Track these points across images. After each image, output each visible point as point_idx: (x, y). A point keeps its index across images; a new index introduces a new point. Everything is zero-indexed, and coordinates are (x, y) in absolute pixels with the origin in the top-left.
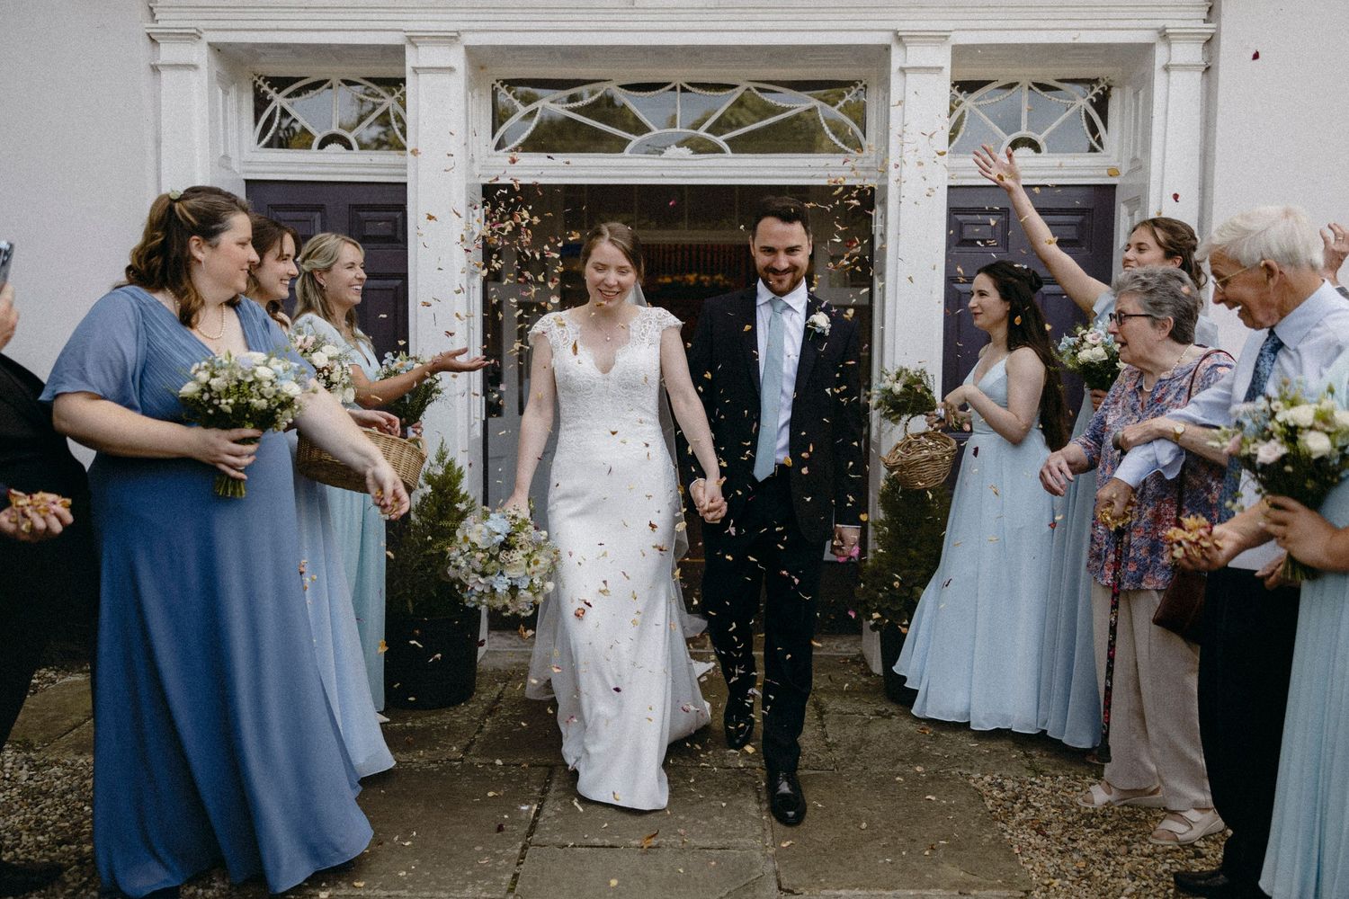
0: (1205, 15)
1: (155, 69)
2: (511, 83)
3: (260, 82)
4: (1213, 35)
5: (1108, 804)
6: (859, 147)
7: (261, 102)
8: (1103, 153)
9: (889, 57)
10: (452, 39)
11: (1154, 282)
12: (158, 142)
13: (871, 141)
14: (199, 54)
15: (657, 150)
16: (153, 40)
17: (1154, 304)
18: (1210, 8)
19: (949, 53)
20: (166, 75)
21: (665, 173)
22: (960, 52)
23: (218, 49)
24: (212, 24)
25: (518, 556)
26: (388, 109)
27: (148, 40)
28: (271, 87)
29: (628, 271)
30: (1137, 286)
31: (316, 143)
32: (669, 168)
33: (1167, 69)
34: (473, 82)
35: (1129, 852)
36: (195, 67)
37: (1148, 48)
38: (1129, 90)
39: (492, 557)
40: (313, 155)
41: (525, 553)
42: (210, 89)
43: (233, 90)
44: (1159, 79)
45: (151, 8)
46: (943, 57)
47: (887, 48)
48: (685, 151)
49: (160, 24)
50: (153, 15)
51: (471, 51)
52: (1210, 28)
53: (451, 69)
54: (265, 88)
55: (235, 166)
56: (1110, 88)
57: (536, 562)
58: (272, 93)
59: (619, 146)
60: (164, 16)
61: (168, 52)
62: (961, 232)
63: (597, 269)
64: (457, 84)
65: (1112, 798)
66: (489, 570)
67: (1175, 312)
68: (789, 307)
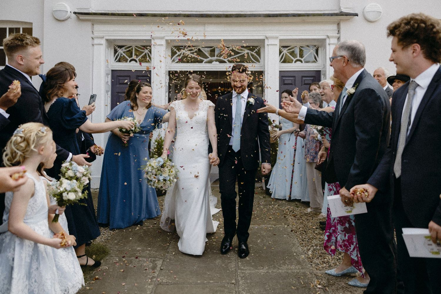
0: (337, 32)
1: (93, 45)
2: (175, 47)
3: (116, 47)
4: (339, 37)
5: (311, 212)
6: (258, 61)
7: (116, 51)
8: (318, 63)
9: (264, 42)
10: (162, 38)
11: (315, 96)
12: (93, 62)
13: (261, 60)
14: (103, 42)
15: (210, 62)
16: (92, 38)
17: (315, 100)
18: (339, 31)
19: (279, 41)
20: (95, 47)
21: (212, 68)
22: (281, 41)
23: (107, 40)
24: (106, 35)
25: (166, 169)
26: (146, 53)
27: (92, 39)
28: (118, 48)
29: (199, 88)
30: (311, 97)
31: (128, 61)
32: (213, 67)
33: (329, 44)
34: (167, 47)
35: (313, 219)
36: (102, 44)
37: (325, 40)
38: (322, 48)
39: (158, 170)
40: (128, 64)
41: (168, 169)
42: (106, 49)
43: (109, 49)
44: (328, 46)
45: (93, 31)
46: (277, 42)
47: (264, 40)
48: (217, 63)
49: (95, 35)
50: (93, 33)
51: (167, 41)
52: (338, 35)
53: (162, 45)
54: (117, 48)
55: (110, 67)
56: (318, 47)
57: (172, 172)
58: (118, 49)
59: (201, 62)
60: (96, 33)
61: (96, 41)
62: (284, 81)
63: (190, 88)
64: (163, 48)
65: (312, 210)
66: (158, 174)
67: (320, 102)
68: (243, 97)
